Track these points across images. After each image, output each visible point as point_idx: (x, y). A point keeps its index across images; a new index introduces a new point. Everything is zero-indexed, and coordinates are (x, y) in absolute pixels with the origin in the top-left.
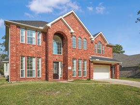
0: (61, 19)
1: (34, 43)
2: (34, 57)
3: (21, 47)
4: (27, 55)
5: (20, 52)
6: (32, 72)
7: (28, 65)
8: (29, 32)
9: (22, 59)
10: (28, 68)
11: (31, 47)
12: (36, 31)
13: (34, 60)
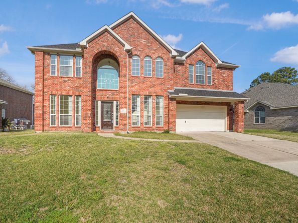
0: (106, 30)
1: (71, 75)
2: (71, 96)
3: (50, 81)
4: (59, 93)
5: (49, 89)
6: (67, 119)
7: (61, 107)
8: (63, 59)
9: (52, 98)
10: (62, 112)
11: (65, 81)
12: (75, 56)
13: (71, 99)
